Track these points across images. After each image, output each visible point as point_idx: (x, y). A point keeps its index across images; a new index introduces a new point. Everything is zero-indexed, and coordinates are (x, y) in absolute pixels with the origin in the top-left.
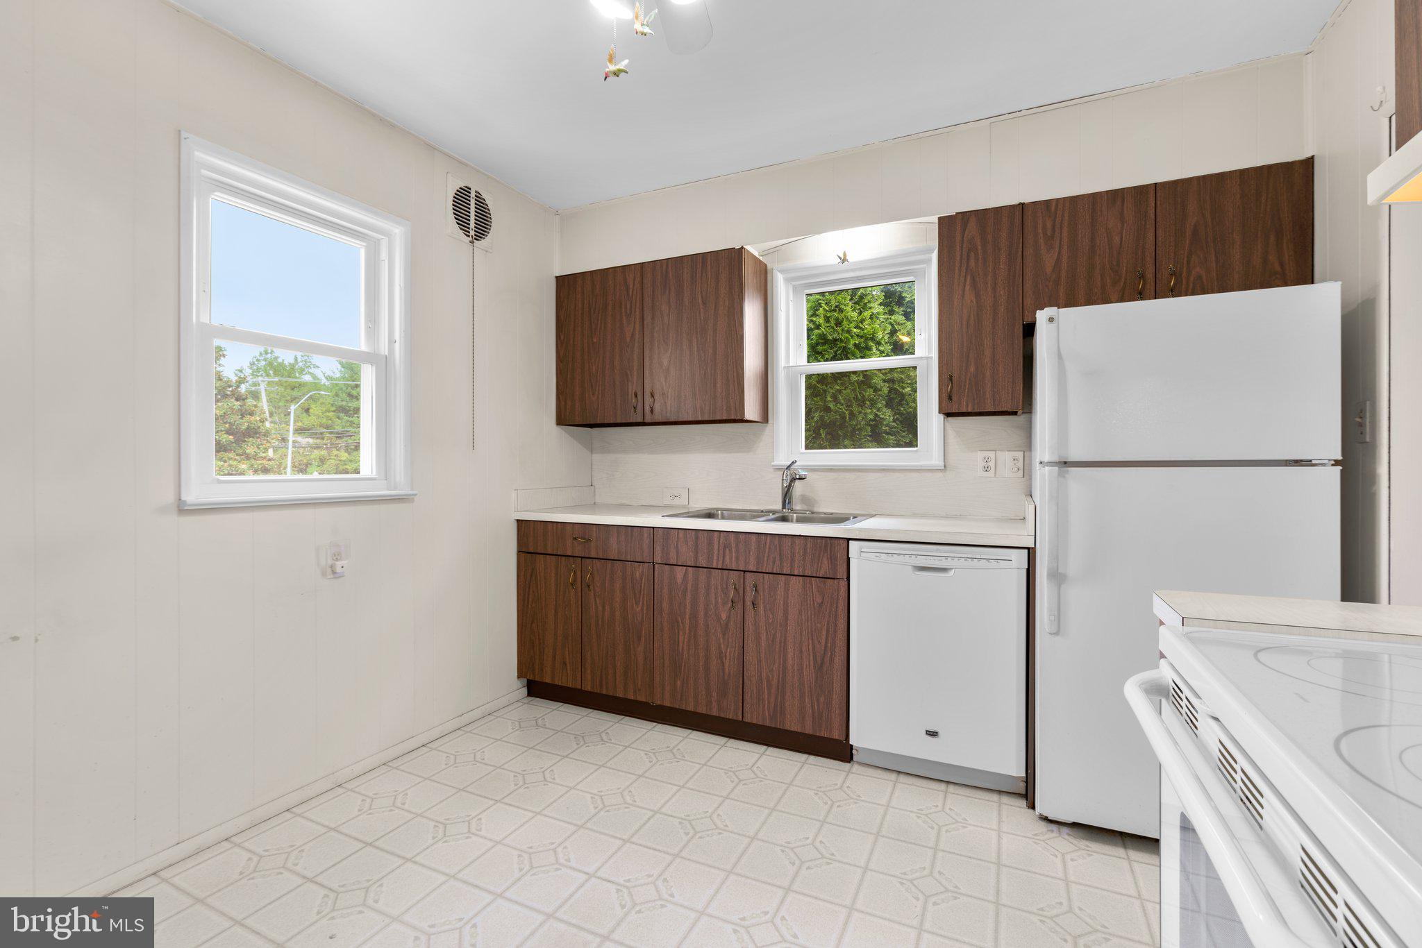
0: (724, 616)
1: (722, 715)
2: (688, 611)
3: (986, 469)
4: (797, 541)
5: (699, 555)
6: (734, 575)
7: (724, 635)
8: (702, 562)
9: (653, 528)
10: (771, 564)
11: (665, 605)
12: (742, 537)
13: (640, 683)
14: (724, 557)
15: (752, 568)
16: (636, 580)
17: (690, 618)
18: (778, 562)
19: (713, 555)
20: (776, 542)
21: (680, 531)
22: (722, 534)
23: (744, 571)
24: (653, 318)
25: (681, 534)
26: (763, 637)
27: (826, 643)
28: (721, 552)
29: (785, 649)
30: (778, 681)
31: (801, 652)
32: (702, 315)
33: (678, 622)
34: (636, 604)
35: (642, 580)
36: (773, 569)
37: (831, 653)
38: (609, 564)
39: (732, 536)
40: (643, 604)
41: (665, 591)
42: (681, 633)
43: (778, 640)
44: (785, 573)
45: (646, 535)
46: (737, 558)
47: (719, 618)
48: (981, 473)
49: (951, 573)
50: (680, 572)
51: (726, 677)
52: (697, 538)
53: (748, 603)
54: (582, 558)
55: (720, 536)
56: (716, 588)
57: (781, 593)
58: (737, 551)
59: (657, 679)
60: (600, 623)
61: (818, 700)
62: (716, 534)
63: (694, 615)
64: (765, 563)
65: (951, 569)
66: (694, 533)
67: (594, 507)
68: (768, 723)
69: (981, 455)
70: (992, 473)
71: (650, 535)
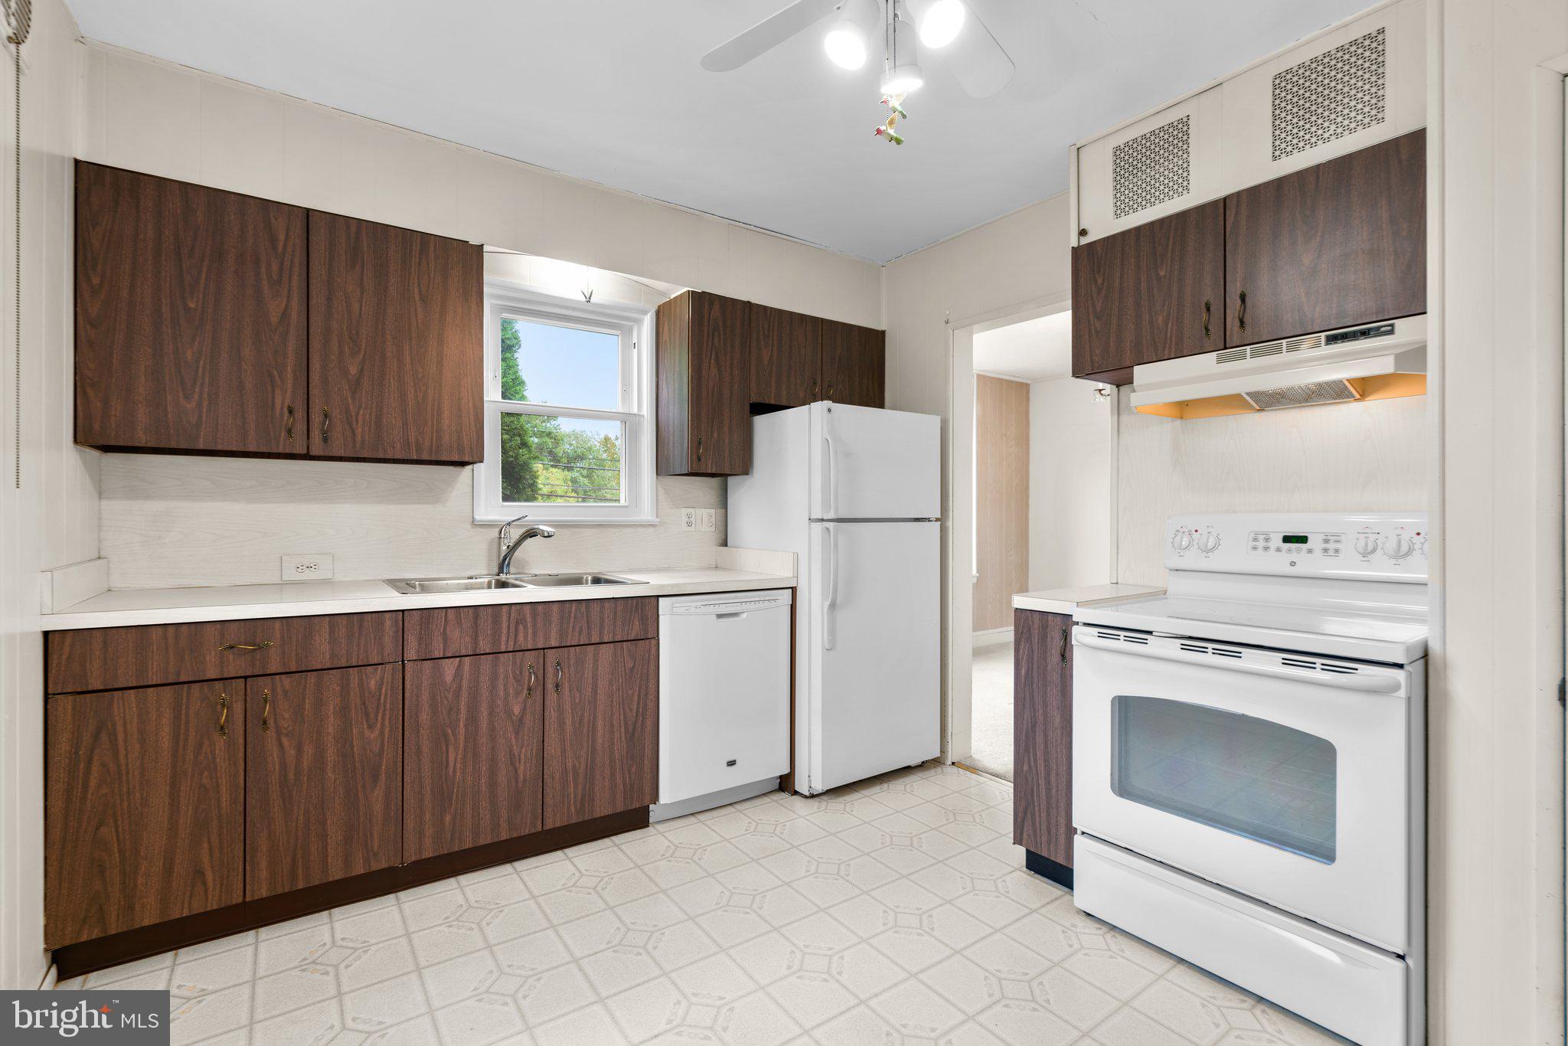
0: (517, 710)
1: (515, 835)
2: (463, 715)
3: (689, 524)
4: (607, 605)
5: (481, 638)
6: (530, 658)
7: (517, 733)
8: (484, 646)
9: (403, 611)
10: (577, 634)
11: (425, 717)
12: (540, 607)
13: (376, 844)
14: (516, 635)
15: (554, 643)
16: (370, 693)
17: (466, 726)
18: (585, 632)
19: (500, 636)
20: (583, 608)
21: (449, 611)
22: (513, 607)
23: (544, 649)
24: (329, 299)
25: (451, 614)
26: (568, 722)
27: (638, 708)
28: (512, 630)
29: (594, 728)
30: (587, 765)
31: (612, 725)
32: (420, 316)
33: (446, 735)
34: (370, 727)
35: (380, 689)
36: (579, 639)
37: (643, 718)
38: (312, 678)
39: (527, 610)
40: (383, 725)
41: (425, 696)
42: (451, 749)
43: (586, 720)
44: (593, 642)
45: (388, 623)
46: (534, 634)
47: (509, 713)
48: (685, 527)
49: (744, 616)
50: (449, 668)
51: (520, 785)
52: (476, 617)
53: (550, 686)
54: (246, 678)
55: (510, 610)
56: (506, 677)
57: (589, 665)
58: (534, 626)
59: (410, 824)
60: (291, 776)
61: (629, 771)
62: (505, 609)
63: (473, 719)
64: (570, 635)
65: (743, 613)
66: (471, 611)
67: (108, 594)
68: (574, 821)
69: (684, 511)
70: (692, 528)
71: (397, 621)
